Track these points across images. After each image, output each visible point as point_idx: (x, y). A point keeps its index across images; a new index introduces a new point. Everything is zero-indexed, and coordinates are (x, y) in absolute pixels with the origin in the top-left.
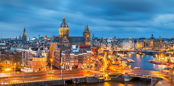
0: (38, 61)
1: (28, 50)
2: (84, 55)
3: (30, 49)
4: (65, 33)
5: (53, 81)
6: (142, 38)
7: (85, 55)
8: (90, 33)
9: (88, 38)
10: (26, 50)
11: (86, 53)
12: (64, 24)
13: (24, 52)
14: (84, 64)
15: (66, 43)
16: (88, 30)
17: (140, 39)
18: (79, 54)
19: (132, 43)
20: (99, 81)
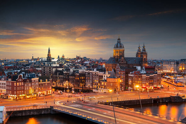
0: (114, 82)
1: (93, 71)
2: (154, 76)
3: (95, 70)
4: (121, 54)
5: (143, 100)
6: (183, 60)
7: (156, 76)
8: (147, 54)
9: (145, 59)
10: (90, 71)
11: (156, 75)
12: (120, 44)
13: (89, 74)
14: (154, 85)
15: (123, 64)
16: (145, 51)
17: (182, 60)
18: (150, 76)
19: (174, 65)
20: (183, 101)
